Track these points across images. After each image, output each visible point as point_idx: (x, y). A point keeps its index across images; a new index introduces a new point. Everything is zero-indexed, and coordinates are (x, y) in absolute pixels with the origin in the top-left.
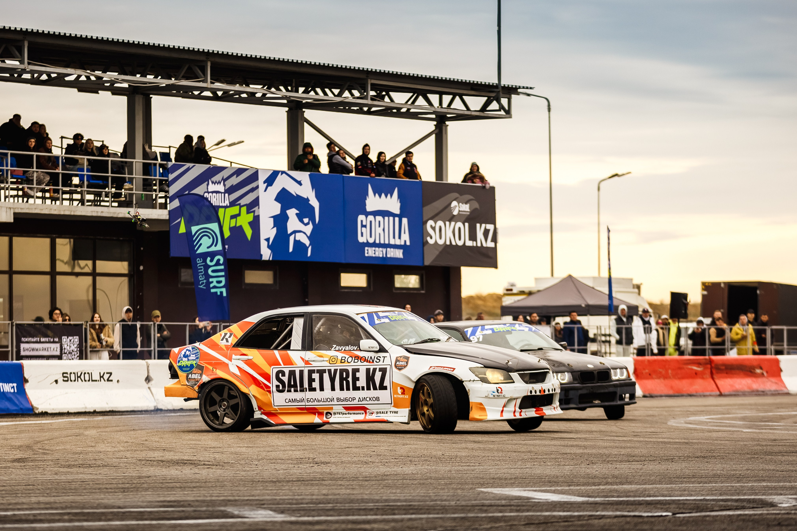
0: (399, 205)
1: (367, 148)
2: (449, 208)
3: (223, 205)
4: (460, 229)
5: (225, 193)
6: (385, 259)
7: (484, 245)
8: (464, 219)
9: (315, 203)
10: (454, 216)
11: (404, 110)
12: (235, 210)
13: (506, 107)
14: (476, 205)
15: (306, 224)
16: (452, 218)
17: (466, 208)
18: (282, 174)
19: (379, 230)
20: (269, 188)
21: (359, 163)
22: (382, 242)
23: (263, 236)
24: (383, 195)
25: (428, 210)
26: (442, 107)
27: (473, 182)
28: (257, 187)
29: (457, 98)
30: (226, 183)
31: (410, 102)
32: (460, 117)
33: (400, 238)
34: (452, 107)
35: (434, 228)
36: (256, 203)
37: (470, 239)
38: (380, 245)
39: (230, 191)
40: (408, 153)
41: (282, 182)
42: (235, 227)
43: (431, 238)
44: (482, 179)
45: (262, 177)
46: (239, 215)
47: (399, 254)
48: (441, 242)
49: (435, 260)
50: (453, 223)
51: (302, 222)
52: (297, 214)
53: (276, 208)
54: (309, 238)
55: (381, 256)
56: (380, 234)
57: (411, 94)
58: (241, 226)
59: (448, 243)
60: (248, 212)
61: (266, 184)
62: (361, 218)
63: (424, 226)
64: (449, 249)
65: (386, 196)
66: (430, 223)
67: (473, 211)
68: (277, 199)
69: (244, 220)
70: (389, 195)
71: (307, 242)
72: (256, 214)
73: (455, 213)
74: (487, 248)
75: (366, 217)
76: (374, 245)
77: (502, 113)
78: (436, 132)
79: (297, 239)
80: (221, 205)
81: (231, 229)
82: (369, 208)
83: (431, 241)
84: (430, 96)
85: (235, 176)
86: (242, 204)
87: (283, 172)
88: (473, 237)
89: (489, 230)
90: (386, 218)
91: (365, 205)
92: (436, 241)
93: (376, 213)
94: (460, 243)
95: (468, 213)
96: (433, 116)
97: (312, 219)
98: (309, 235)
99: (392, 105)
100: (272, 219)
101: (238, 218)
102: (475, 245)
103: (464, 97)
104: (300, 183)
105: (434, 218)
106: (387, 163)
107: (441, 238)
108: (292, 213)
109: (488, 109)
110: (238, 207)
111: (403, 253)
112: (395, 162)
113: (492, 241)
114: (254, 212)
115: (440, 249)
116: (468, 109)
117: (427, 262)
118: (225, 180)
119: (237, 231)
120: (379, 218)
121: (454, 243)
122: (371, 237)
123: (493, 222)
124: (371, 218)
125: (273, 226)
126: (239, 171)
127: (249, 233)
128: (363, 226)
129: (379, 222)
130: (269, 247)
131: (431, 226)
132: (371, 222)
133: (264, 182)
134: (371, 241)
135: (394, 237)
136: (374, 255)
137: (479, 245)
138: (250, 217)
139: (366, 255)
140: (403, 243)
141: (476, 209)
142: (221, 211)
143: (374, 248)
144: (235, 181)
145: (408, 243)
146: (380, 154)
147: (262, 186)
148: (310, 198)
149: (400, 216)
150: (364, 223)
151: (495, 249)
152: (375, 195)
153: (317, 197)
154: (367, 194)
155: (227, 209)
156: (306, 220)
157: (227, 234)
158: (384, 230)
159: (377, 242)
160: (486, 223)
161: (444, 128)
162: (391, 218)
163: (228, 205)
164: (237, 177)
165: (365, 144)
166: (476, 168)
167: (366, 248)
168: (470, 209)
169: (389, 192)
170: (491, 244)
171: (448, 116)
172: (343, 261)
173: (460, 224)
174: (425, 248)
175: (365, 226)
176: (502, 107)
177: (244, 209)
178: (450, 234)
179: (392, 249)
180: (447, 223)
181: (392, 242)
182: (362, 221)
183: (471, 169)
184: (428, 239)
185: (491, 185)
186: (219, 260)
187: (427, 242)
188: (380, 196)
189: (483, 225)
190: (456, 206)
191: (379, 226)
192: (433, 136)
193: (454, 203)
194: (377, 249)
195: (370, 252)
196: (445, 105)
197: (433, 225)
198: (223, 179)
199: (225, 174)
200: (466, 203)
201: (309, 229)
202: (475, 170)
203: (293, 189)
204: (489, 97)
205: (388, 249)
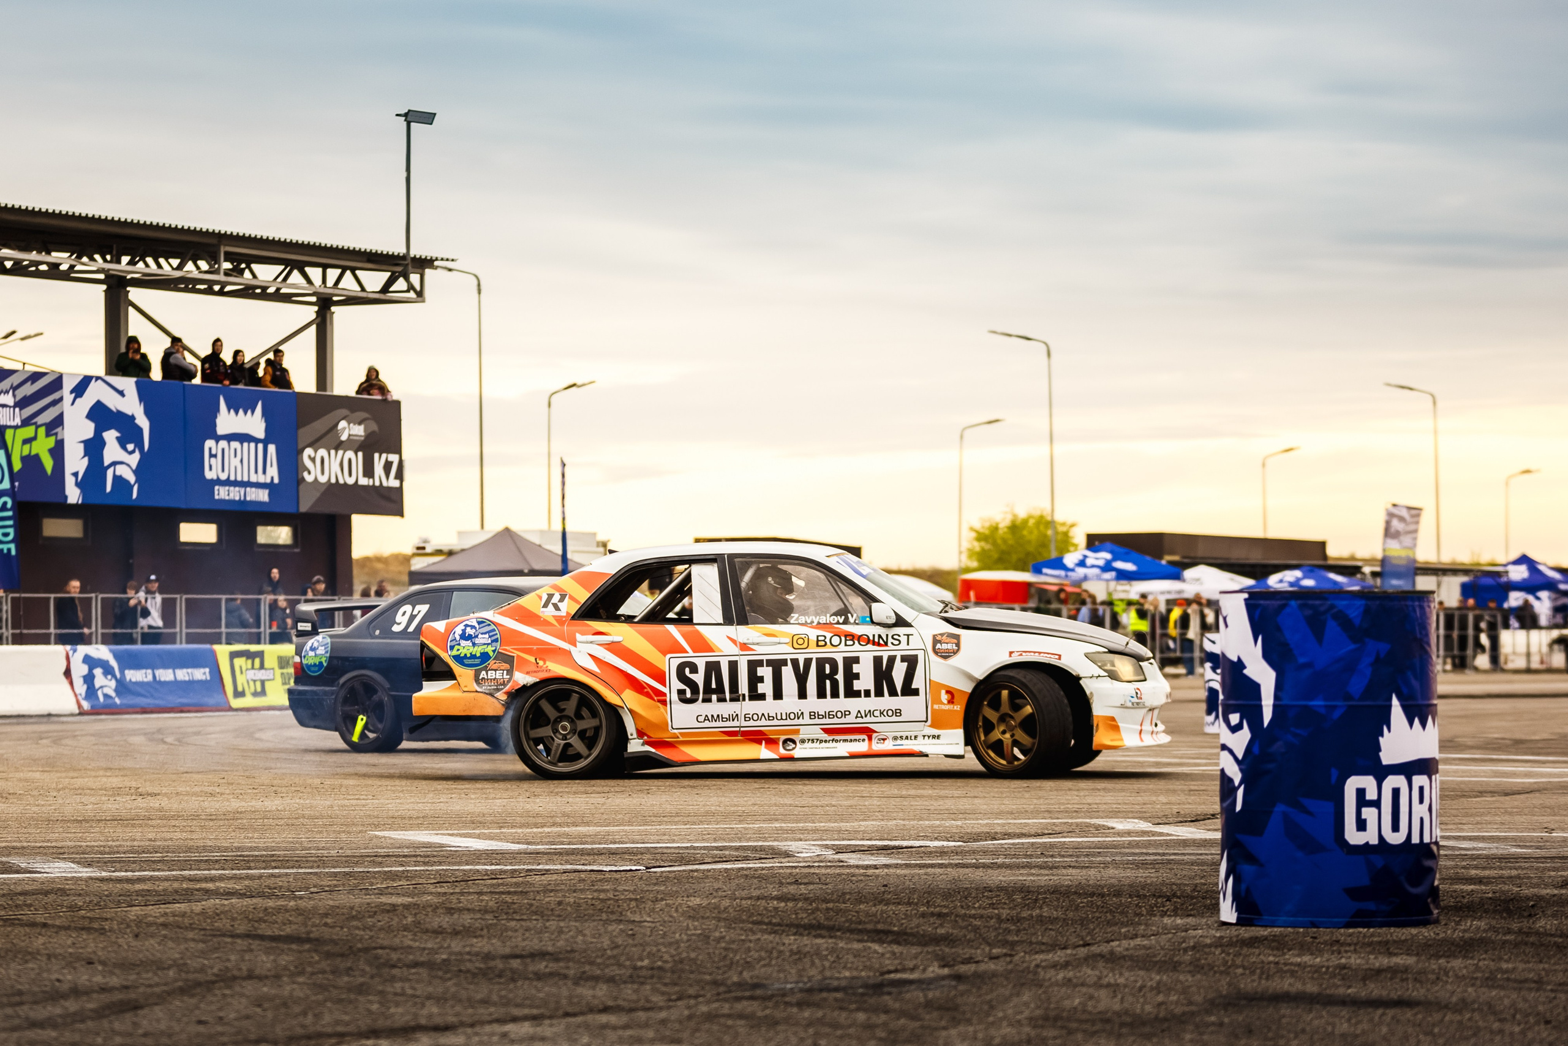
0: (263, 425)
1: (219, 343)
2: (335, 431)
3: (13, 423)
4: (350, 461)
5: (14, 407)
6: (243, 502)
7: (385, 484)
8: (356, 446)
9: (143, 422)
10: (342, 442)
11: (271, 290)
12: (29, 431)
13: (418, 288)
14: (374, 427)
15: (131, 453)
16: (339, 446)
17: (359, 431)
18: (96, 380)
19: (236, 462)
20: (78, 400)
21: (207, 366)
22: (239, 479)
23: (69, 469)
24: (241, 412)
25: (305, 433)
26: (325, 287)
27: (369, 394)
28: (61, 399)
29: (348, 273)
30: (17, 392)
31: (280, 279)
32: (351, 301)
33: (264, 472)
34: (340, 286)
35: (313, 460)
36: (59, 421)
37: (365, 475)
38: (236, 483)
39: (22, 404)
40: (277, 352)
41: (96, 393)
42: (29, 455)
43: (309, 473)
44: (383, 389)
45: (68, 385)
46: (35, 438)
47: (263, 496)
48: (323, 479)
49: (313, 506)
50: (340, 452)
51: (125, 449)
52: (117, 438)
53: (88, 430)
54: (135, 472)
55: (237, 498)
56: (236, 468)
57: (282, 267)
58: (37, 456)
59: (333, 481)
60: (48, 435)
61: (73, 395)
62: (209, 443)
63: (300, 457)
64: (335, 489)
65: (246, 413)
66: (308, 451)
67: (369, 436)
68: (90, 416)
69: (42, 447)
70: (249, 412)
71: (131, 478)
72: (59, 438)
73: (344, 437)
74: (389, 489)
75: (217, 443)
76: (228, 483)
77: (412, 295)
78: (318, 320)
79: (118, 473)
80: (9, 424)
81: (24, 459)
82: (221, 430)
83: (309, 478)
84: (308, 270)
85: (29, 383)
86: (39, 423)
87: (98, 378)
88: (369, 472)
89: (392, 463)
90: (245, 445)
91: (215, 425)
92: (316, 479)
93: (230, 438)
94: (351, 481)
95: (363, 438)
96: (314, 299)
97: (139, 444)
98: (134, 467)
99: (255, 282)
100: (82, 446)
101: (34, 443)
102: (371, 483)
103: (358, 272)
104: (121, 393)
105: (315, 444)
106: (247, 366)
107: (323, 473)
108: (111, 436)
109: (391, 289)
110: (33, 427)
111: (270, 495)
112: (258, 364)
113: (396, 478)
114: (56, 434)
115: (323, 489)
116: (363, 289)
117: (304, 507)
118: (15, 388)
119: (32, 462)
120: (235, 444)
121: (341, 481)
122: (223, 470)
123: (398, 450)
124: (223, 444)
125: (82, 454)
126: (36, 376)
127: (48, 464)
128: (212, 456)
129: (235, 450)
130: (77, 484)
131: (309, 456)
132: (223, 450)
133: (72, 392)
134: (223, 477)
135: (256, 472)
136: (227, 498)
137: (377, 483)
138: (51, 442)
139: (217, 497)
140: (268, 481)
141: (373, 433)
142: (9, 434)
143: (227, 488)
144: (29, 389)
145: (276, 481)
146: (237, 353)
147: (68, 397)
148: (136, 416)
149: (265, 442)
150: (214, 452)
151: (400, 490)
152: (229, 411)
153: (147, 413)
154: (218, 410)
155: (18, 431)
156: (130, 447)
157: (17, 466)
158: (242, 461)
159: (232, 478)
160: (388, 452)
161: (328, 316)
162: (252, 445)
163: (19, 424)
164: (32, 383)
165: (215, 338)
166: (375, 374)
167: (217, 488)
168: (365, 430)
169: (250, 407)
170: (394, 483)
171: (335, 299)
172: (183, 506)
173: (350, 454)
174: (302, 487)
175: (215, 456)
176: (411, 288)
177: (42, 431)
178: (336, 468)
179: (253, 489)
180: (333, 452)
181: (253, 479)
182: (210, 449)
183: (367, 376)
184: (305, 474)
185: (395, 398)
186: (5, 503)
187: (303, 479)
188: (237, 413)
189: (384, 456)
190: (344, 429)
191: (235, 456)
192: (314, 327)
193: (343, 424)
194: (232, 488)
195: (222, 493)
196: (330, 282)
197: (313, 455)
198: (11, 387)
199: (15, 380)
200: (360, 424)
201: (134, 459)
202: (374, 377)
203: (113, 402)
204: (393, 273)
205: (248, 489)
